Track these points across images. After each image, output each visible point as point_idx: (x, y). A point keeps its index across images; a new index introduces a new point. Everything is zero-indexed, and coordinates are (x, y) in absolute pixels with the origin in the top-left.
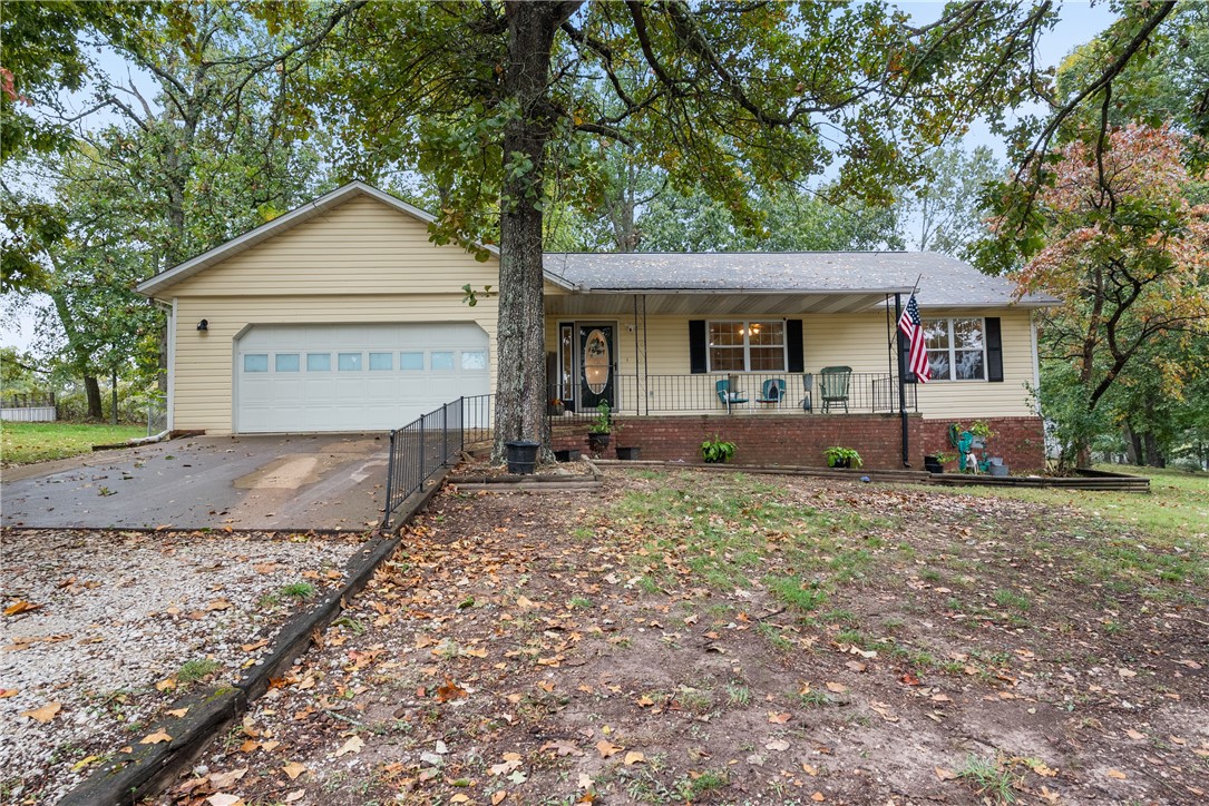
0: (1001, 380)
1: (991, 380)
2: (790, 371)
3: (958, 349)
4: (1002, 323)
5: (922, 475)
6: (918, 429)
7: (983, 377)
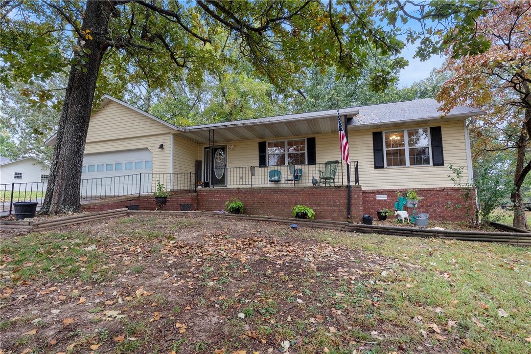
0: (442, 164)
1: (434, 165)
2: (308, 164)
3: (410, 147)
4: (442, 129)
5: (342, 224)
6: (358, 195)
7: (429, 163)
